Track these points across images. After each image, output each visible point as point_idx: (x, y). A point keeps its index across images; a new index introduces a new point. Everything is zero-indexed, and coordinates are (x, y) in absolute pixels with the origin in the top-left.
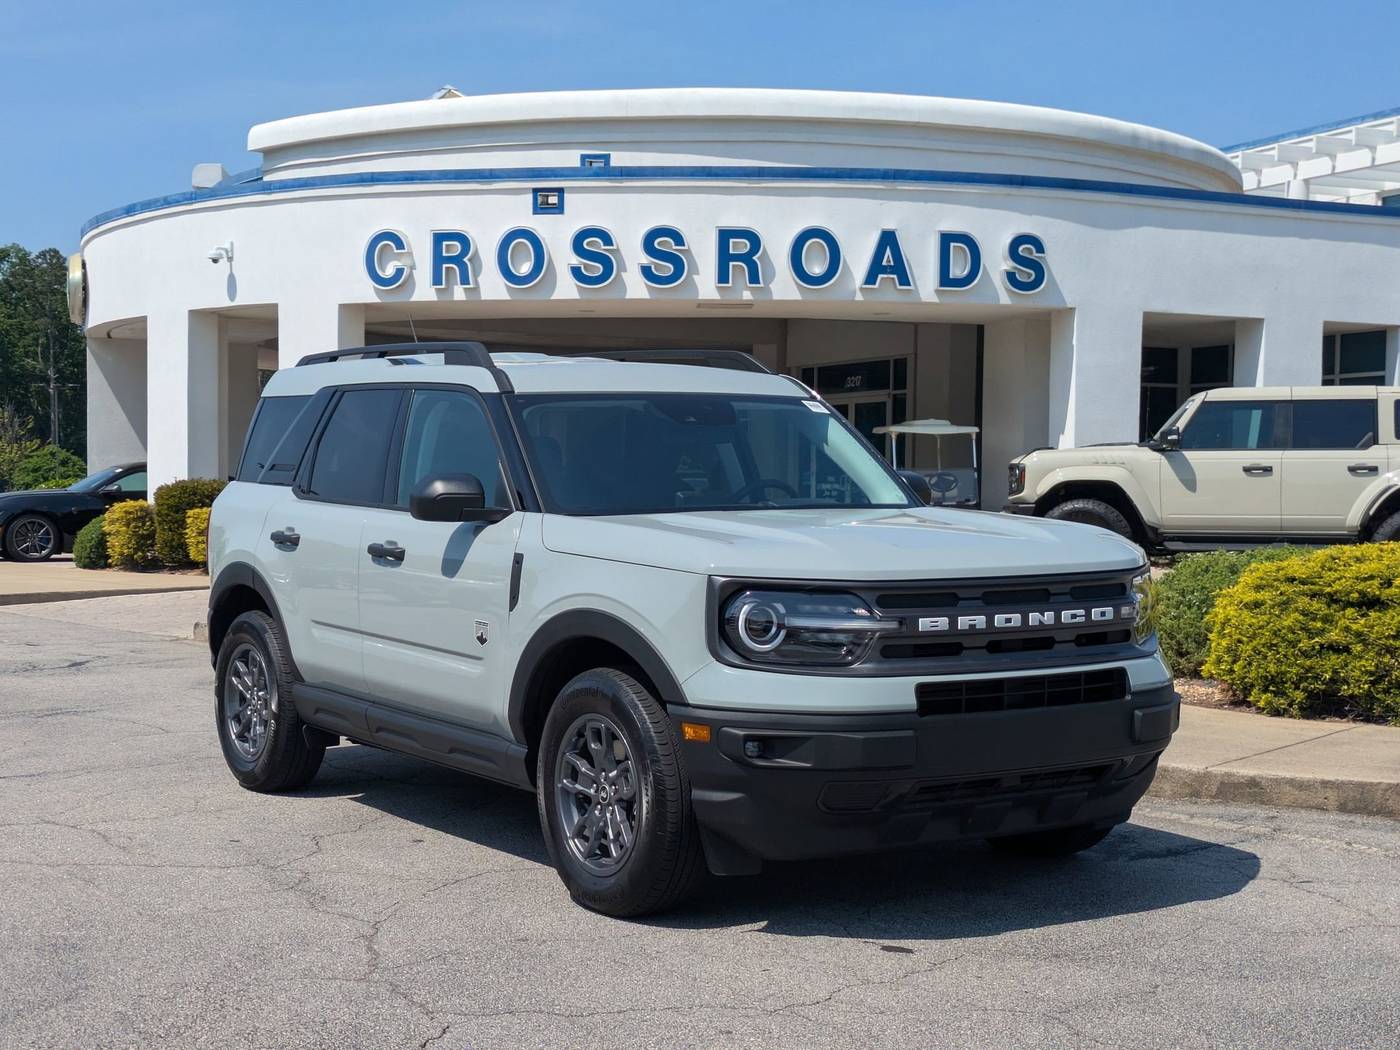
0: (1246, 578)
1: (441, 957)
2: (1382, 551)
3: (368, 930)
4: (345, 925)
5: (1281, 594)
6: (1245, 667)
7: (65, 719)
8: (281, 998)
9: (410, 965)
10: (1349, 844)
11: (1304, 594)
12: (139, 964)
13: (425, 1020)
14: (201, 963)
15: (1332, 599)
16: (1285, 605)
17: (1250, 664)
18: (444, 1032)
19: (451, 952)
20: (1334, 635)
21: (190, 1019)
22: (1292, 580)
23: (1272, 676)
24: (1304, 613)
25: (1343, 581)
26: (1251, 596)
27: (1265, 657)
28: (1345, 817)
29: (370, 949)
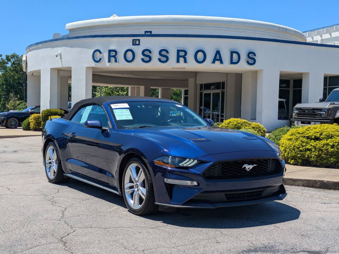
0: (289, 133)
1: (79, 216)
2: (321, 126)
3: (63, 210)
4: (58, 208)
5: (297, 137)
6: (287, 154)
7: (8, 163)
8: (38, 224)
9: (71, 217)
10: (303, 194)
11: (302, 137)
12: (7, 216)
13: (71, 229)
14: (22, 216)
15: (308, 138)
16: (297, 139)
17: (289, 153)
18: (74, 231)
19: (81, 215)
20: (308, 147)
21: (15, 228)
22: (299, 133)
23: (294, 156)
24: (302, 141)
25: (311, 133)
26: (289, 137)
27: (292, 152)
28: (304, 188)
29: (63, 213)
